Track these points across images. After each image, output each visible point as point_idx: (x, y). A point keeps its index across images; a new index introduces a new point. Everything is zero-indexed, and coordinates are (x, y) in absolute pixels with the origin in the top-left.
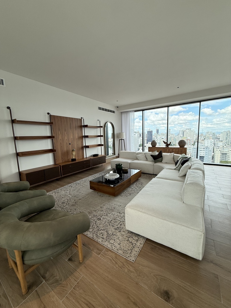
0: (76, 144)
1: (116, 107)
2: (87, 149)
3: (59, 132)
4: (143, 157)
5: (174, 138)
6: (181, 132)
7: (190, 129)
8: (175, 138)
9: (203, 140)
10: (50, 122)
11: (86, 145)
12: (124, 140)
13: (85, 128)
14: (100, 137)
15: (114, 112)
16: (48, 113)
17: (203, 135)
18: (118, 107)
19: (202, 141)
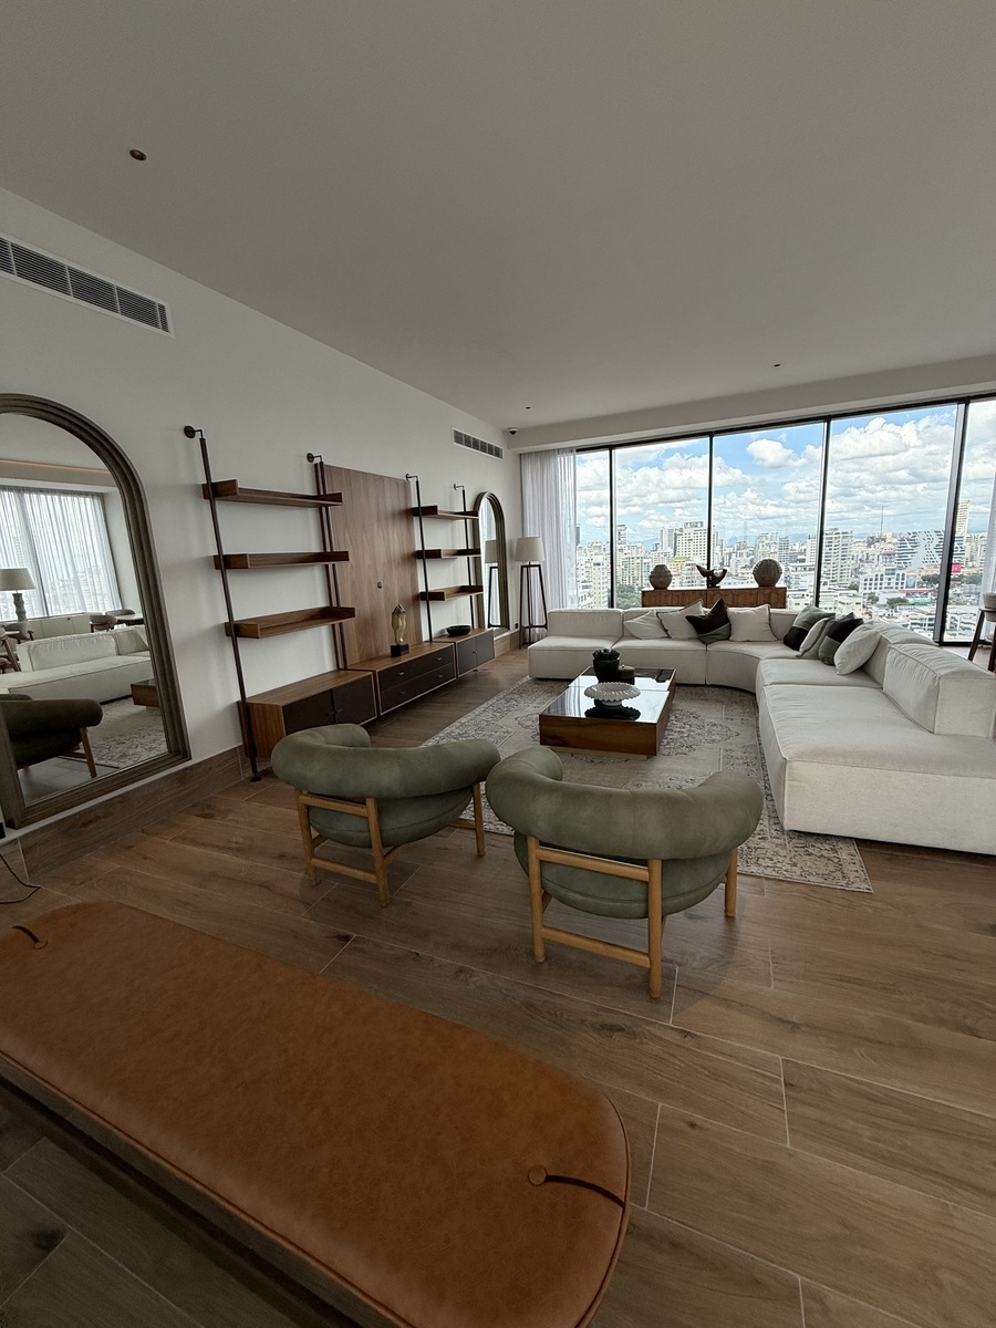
0: (396, 586)
1: (504, 432)
2: (433, 605)
3: (347, 535)
4: (653, 626)
5: (639, 561)
6: (665, 538)
7: (698, 525)
8: (644, 561)
9: (745, 567)
10: (316, 494)
11: (430, 590)
12: (539, 566)
13: (423, 520)
14: (466, 557)
15: (497, 452)
16: (310, 457)
17: (745, 547)
18: (513, 433)
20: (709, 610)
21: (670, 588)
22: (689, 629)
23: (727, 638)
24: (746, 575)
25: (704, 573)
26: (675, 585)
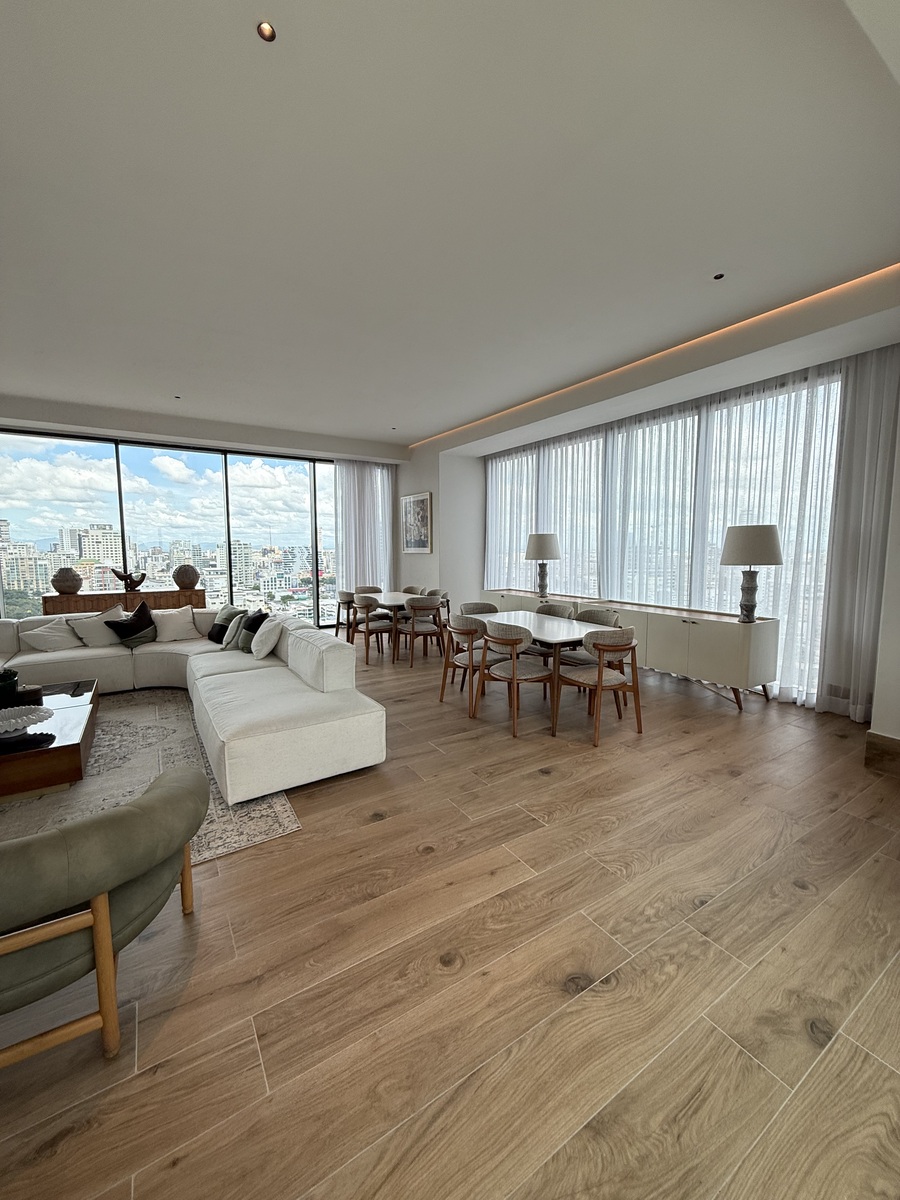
4: (62, 636)
5: (32, 562)
6: (66, 539)
7: (107, 528)
8: (41, 563)
9: (163, 571)
17: (160, 552)
19: (161, 574)
20: (131, 614)
21: (79, 593)
22: (109, 635)
23: (153, 639)
24: (163, 578)
25: (121, 577)
26: (85, 590)
